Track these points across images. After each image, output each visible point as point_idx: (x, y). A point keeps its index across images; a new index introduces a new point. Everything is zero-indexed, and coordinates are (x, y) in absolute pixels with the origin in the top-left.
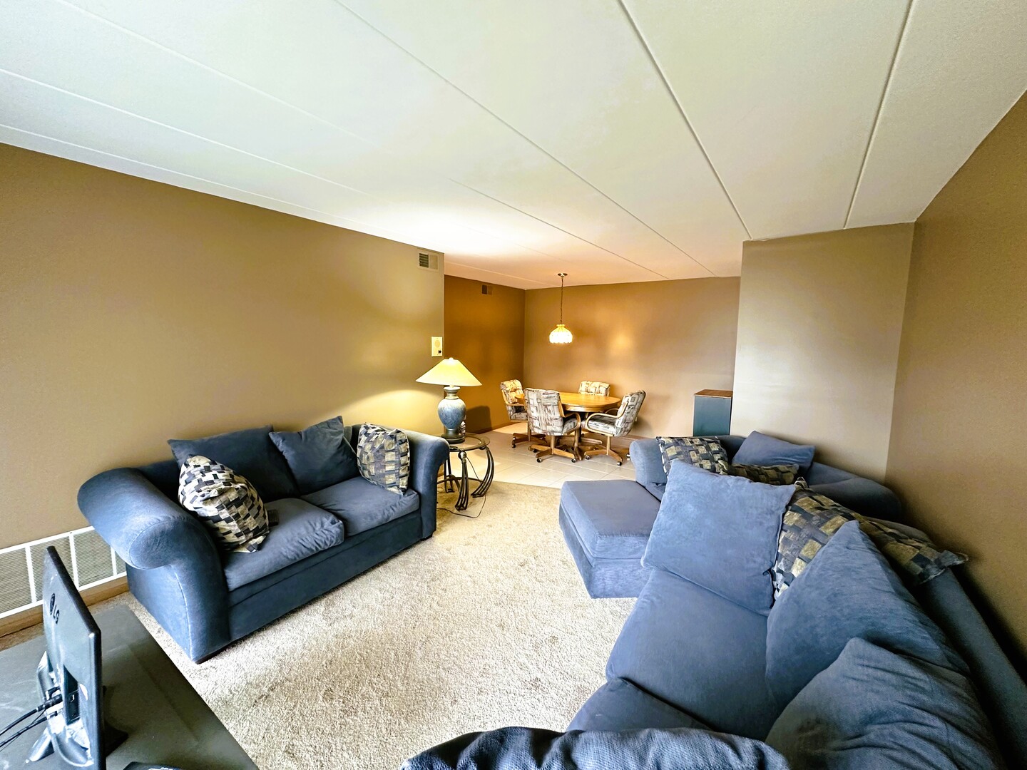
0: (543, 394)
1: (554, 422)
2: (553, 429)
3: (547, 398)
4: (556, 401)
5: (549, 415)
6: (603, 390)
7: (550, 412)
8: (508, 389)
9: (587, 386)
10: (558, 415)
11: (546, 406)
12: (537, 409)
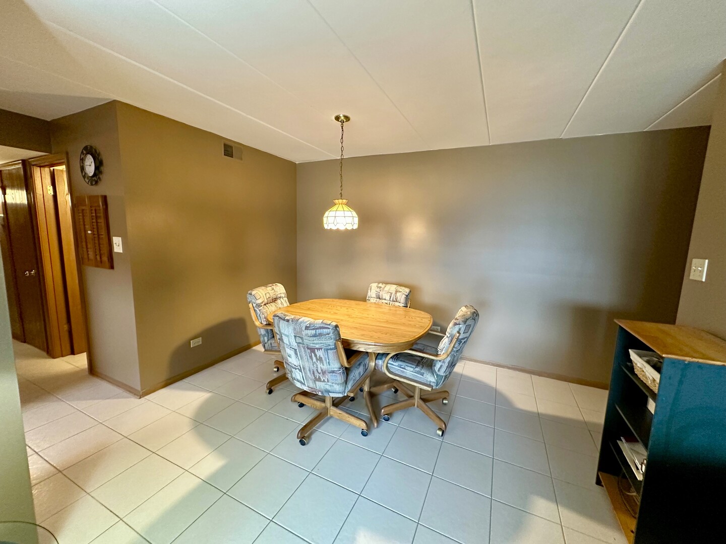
0: (307, 328)
1: (329, 376)
2: (328, 387)
3: (315, 336)
4: (331, 342)
5: (320, 365)
6: (401, 297)
7: (320, 359)
8: (259, 301)
9: (378, 290)
10: (335, 366)
11: (312, 350)
12: (296, 354)
